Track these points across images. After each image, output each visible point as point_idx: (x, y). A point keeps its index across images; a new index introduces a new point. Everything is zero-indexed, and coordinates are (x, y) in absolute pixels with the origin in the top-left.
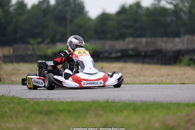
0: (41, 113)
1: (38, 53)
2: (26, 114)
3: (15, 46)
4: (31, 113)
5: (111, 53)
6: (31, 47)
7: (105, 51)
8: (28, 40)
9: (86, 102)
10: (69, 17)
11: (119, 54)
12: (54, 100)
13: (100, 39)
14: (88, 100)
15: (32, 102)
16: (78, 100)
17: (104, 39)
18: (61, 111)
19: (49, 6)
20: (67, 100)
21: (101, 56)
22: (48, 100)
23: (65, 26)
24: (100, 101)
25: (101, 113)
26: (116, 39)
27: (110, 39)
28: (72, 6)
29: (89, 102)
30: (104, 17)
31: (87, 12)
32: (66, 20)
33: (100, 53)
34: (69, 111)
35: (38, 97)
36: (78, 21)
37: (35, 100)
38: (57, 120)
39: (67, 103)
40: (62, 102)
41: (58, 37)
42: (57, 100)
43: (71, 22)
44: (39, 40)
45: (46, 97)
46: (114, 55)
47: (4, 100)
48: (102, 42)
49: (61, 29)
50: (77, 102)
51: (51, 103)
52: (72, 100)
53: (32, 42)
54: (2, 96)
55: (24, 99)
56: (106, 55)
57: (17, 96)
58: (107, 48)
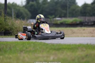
0: (55, 49)
1: (53, 23)
2: (48, 50)
4: (50, 49)
5: (89, 23)
6: (49, 20)
7: (86, 22)
8: (48, 16)
9: (77, 45)
10: (68, 5)
11: (92, 23)
12: (61, 44)
13: (83, 16)
15: (50, 45)
17: (85, 16)
18: (65, 49)
21: (84, 24)
23: (66, 10)
24: (84, 44)
25: (84, 49)
26: (91, 16)
27: (88, 16)
30: (85, 6)
31: (77, 3)
32: (67, 7)
33: (83, 23)
34: (69, 49)
35: (53, 42)
36: (72, 7)
37: (52, 44)
38: (63, 53)
39: (68, 45)
40: (65, 45)
41: (63, 15)
42: (63, 44)
43: (69, 8)
44: (53, 16)
45: (57, 43)
46: (90, 24)
47: (36, 44)
48: (84, 17)
49: (64, 11)
50: (73, 45)
52: (70, 44)
53: (50, 17)
55: (46, 43)
56: (86, 23)
57: (43, 42)
58: (87, 20)
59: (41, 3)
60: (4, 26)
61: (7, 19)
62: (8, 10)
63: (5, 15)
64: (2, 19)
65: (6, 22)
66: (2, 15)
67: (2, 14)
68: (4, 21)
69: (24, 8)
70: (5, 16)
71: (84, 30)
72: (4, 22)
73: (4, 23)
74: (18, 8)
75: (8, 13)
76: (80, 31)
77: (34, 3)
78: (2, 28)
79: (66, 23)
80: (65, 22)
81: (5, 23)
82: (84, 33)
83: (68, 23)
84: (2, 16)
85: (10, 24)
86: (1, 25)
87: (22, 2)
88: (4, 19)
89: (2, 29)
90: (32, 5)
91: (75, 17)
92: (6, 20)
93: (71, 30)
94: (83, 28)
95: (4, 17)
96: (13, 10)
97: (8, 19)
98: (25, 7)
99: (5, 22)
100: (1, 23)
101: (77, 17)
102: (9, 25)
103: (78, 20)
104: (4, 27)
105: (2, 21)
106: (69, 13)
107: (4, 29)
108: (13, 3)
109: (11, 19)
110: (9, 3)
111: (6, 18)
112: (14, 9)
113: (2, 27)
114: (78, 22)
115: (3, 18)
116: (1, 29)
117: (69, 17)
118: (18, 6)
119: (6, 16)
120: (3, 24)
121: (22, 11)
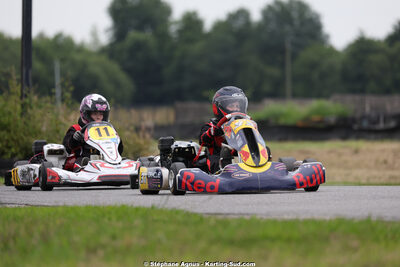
0: (231, 243)
2: (202, 244)
3: (179, 105)
4: (212, 242)
5: (377, 122)
7: (363, 117)
8: (206, 94)
9: (325, 221)
10: (288, 47)
11: (392, 124)
12: (258, 217)
13: (353, 91)
14: (328, 218)
15: (212, 221)
16: (309, 217)
17: (362, 91)
18: (273, 240)
19: (248, 23)
20: (286, 217)
21: (356, 127)
22: (246, 217)
23: (282, 65)
24: (353, 219)
25: (355, 243)
26: (387, 92)
27: (374, 93)
28: (297, 23)
29: (330, 221)
30: (363, 47)
31: (327, 36)
32: (283, 52)
33: (354, 120)
34: (289, 240)
35: (226, 210)
36: (308, 54)
37: (220, 217)
38: (265, 258)
39: (285, 223)
40: (275, 222)
41: (267, 87)
42: (265, 217)
43: (294, 56)
46: (381, 126)
47: (156, 217)
48: (357, 98)
49: (274, 71)
50: (306, 222)
51: (252, 222)
52: (294, 217)
54: (153, 207)
55: (195, 214)
56: (365, 124)
57: (182, 208)
58: (368, 109)
59: (175, 36)
60: (22, 135)
61: (31, 108)
62: (37, 65)
63: (24, 92)
64: (13, 105)
65: (29, 119)
66: (12, 90)
67: (10, 87)
68: (22, 114)
69: (104, 59)
70: (26, 96)
71: (356, 151)
72: (19, 118)
73: (21, 124)
74: (78, 57)
75: (36, 80)
76: (340, 155)
77: (147, 36)
78: (11, 143)
79: (282, 121)
80: (277, 116)
81: (25, 123)
82: (358, 166)
83: (290, 121)
84: (13, 94)
85: (44, 129)
86: (9, 131)
87: (94, 34)
88: (19, 107)
89: (13, 150)
90: (138, 46)
91: (319, 96)
92: (29, 111)
93: (303, 152)
94: (353, 144)
95: (18, 99)
96: (57, 66)
97: (34, 108)
98: (109, 52)
99: (24, 119)
100: (9, 124)
101: (327, 97)
102: (40, 132)
103: (332, 107)
104: (22, 139)
105: (10, 113)
106: (295, 80)
107: (18, 149)
108: (58, 36)
109: (49, 105)
110: (41, 36)
111: (27, 101)
112: (63, 60)
113: (13, 140)
114: (332, 120)
115: (16, 101)
116: (10, 148)
117: (295, 96)
118: (81, 49)
119: (29, 92)
120: (17, 126)
121: (96, 70)
